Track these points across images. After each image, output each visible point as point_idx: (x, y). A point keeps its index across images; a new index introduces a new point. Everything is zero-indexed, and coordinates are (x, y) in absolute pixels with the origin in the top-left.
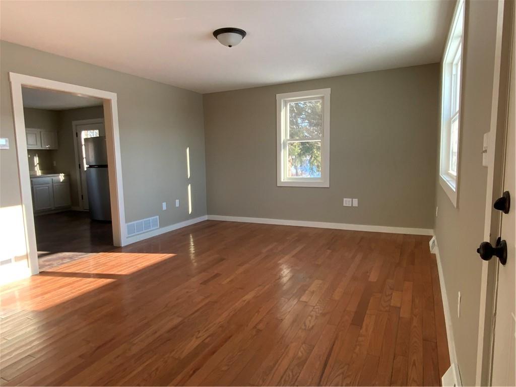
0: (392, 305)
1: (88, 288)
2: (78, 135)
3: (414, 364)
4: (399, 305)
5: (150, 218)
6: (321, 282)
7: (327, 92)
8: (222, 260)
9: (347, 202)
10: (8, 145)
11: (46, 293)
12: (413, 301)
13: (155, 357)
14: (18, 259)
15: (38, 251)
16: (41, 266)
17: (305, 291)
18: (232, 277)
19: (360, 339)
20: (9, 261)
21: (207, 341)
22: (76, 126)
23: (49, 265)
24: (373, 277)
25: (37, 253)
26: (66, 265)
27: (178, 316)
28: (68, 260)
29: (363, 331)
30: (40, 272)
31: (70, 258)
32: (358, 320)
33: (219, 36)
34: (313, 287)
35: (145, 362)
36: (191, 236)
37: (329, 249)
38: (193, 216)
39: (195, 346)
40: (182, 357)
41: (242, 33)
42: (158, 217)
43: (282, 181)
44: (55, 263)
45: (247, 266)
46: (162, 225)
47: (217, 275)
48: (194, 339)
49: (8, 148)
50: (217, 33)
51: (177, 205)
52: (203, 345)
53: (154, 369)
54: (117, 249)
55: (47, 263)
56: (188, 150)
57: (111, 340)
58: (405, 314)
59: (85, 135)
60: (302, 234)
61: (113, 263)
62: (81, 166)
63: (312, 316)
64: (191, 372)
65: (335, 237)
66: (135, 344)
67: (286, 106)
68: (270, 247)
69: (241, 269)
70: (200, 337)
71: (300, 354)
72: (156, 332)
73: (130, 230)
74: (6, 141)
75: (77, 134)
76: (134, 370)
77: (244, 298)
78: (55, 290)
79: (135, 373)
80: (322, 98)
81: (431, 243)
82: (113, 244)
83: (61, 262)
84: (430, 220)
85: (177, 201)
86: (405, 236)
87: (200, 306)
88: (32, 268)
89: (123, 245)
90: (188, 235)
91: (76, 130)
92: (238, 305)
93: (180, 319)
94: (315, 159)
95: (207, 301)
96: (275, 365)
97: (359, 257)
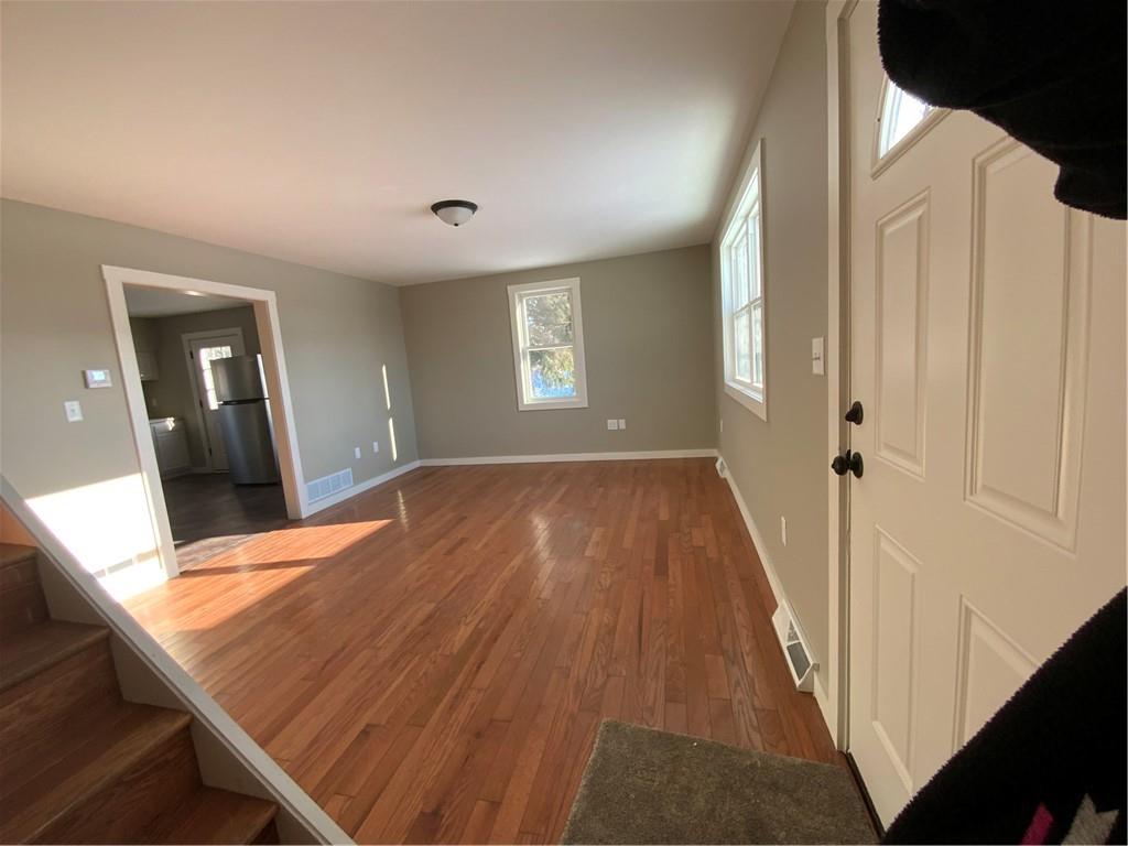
0: (695, 544)
1: (275, 584)
2: (194, 356)
3: (739, 609)
4: (702, 544)
5: (339, 473)
6: (602, 529)
7: (575, 282)
8: (463, 518)
9: (612, 424)
10: (109, 379)
11: (207, 601)
12: (717, 537)
13: (417, 658)
14: (142, 557)
15: (174, 540)
16: (180, 564)
17: (586, 543)
18: (485, 540)
19: (672, 590)
20: (129, 563)
21: (481, 626)
22: (190, 340)
23: (191, 560)
24: (664, 515)
25: (172, 543)
26: (222, 557)
27: (429, 602)
28: (222, 549)
29: (671, 581)
30: (181, 573)
31: (224, 545)
32: (661, 569)
33: (440, 212)
34: (595, 538)
35: (404, 669)
36: (400, 494)
37: (600, 486)
38: (399, 463)
39: (467, 635)
40: (455, 651)
41: (473, 207)
42: (349, 470)
43: (525, 403)
44: (201, 556)
45: (499, 523)
46: (357, 481)
47: (462, 541)
48: (463, 627)
49: (110, 385)
50: (436, 208)
51: (376, 449)
52: (477, 633)
53: (421, 674)
54: (297, 523)
55: (186, 558)
56: (384, 368)
57: (343, 648)
58: (712, 553)
59: (207, 356)
60: (561, 472)
61: (298, 544)
62: (203, 403)
63: (605, 573)
64: (475, 668)
65: (603, 471)
66: (381, 648)
67: (521, 301)
68: (523, 493)
69: (494, 528)
70: (470, 622)
71: (606, 621)
72: (405, 628)
73: (313, 493)
74: (105, 374)
75: (191, 354)
76: (393, 682)
77: (512, 564)
78: (220, 594)
79: (394, 685)
80: (570, 290)
81: (718, 465)
82: (286, 516)
83: (209, 553)
84: (712, 439)
85: (376, 444)
86: (686, 460)
87: (454, 584)
88: (167, 568)
89: (304, 516)
90: (396, 491)
91: (190, 347)
92: (507, 573)
93: (433, 605)
94: (549, 369)
95: (461, 576)
96: (580, 638)
97: (639, 492)
